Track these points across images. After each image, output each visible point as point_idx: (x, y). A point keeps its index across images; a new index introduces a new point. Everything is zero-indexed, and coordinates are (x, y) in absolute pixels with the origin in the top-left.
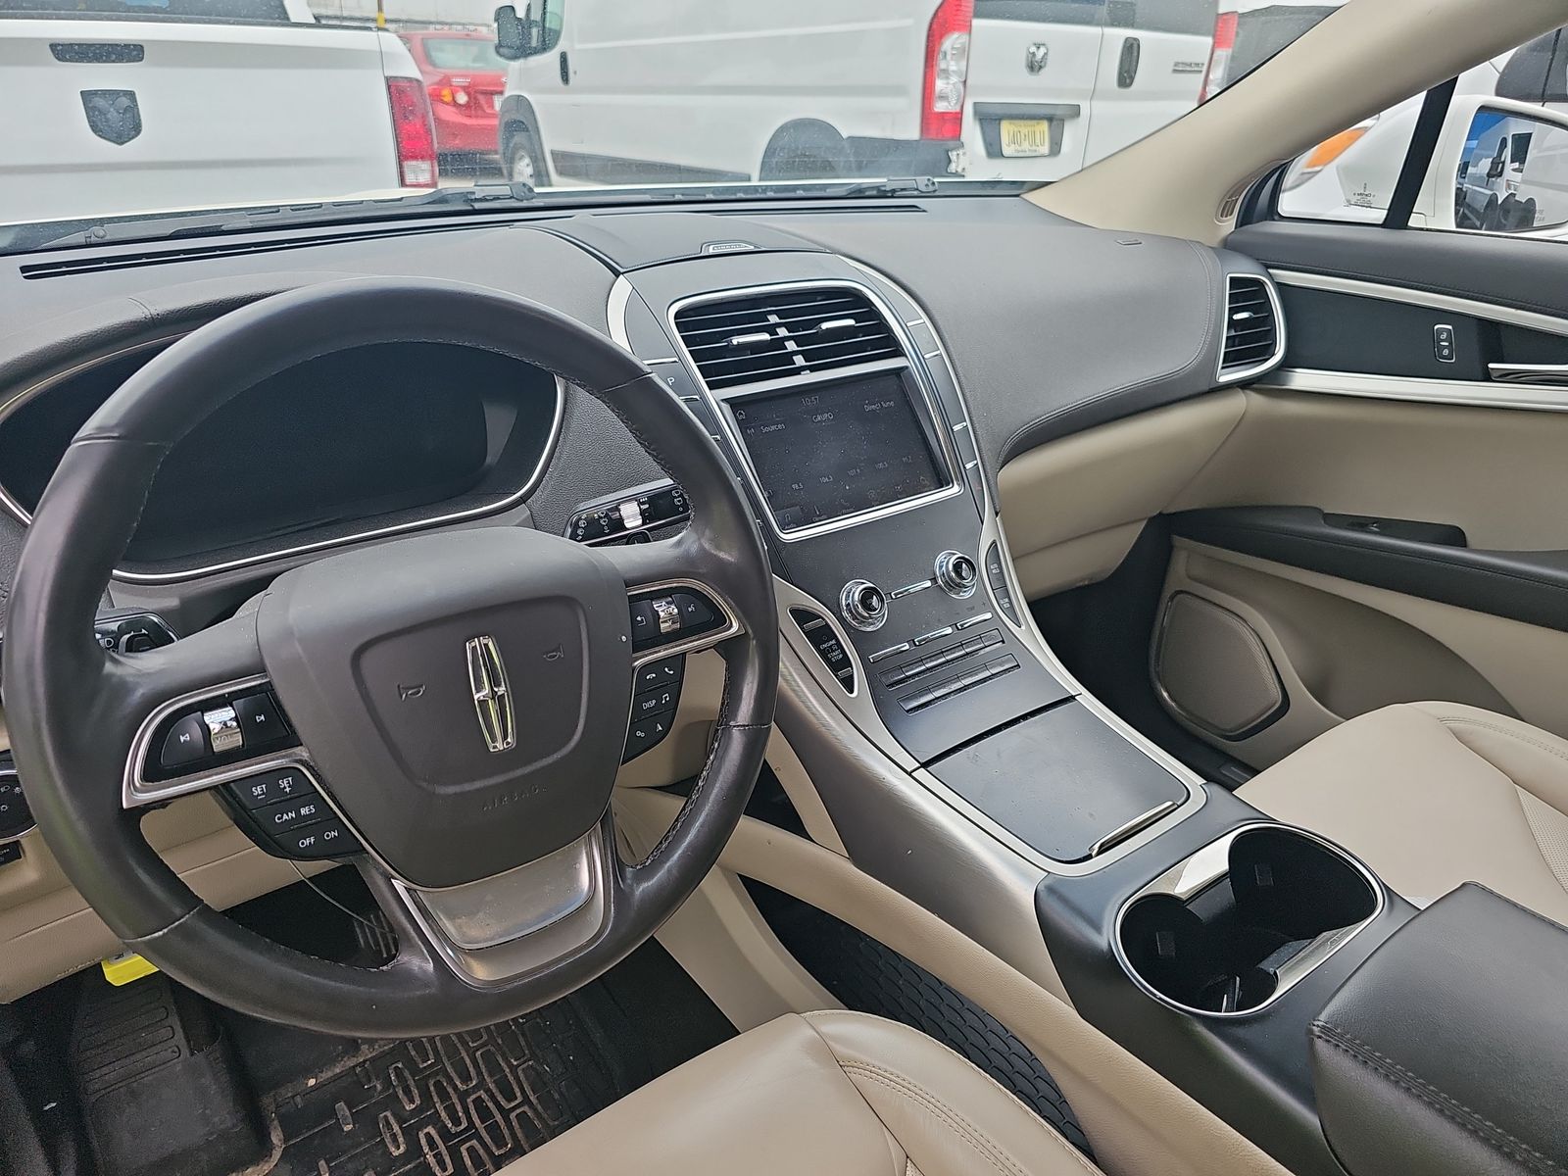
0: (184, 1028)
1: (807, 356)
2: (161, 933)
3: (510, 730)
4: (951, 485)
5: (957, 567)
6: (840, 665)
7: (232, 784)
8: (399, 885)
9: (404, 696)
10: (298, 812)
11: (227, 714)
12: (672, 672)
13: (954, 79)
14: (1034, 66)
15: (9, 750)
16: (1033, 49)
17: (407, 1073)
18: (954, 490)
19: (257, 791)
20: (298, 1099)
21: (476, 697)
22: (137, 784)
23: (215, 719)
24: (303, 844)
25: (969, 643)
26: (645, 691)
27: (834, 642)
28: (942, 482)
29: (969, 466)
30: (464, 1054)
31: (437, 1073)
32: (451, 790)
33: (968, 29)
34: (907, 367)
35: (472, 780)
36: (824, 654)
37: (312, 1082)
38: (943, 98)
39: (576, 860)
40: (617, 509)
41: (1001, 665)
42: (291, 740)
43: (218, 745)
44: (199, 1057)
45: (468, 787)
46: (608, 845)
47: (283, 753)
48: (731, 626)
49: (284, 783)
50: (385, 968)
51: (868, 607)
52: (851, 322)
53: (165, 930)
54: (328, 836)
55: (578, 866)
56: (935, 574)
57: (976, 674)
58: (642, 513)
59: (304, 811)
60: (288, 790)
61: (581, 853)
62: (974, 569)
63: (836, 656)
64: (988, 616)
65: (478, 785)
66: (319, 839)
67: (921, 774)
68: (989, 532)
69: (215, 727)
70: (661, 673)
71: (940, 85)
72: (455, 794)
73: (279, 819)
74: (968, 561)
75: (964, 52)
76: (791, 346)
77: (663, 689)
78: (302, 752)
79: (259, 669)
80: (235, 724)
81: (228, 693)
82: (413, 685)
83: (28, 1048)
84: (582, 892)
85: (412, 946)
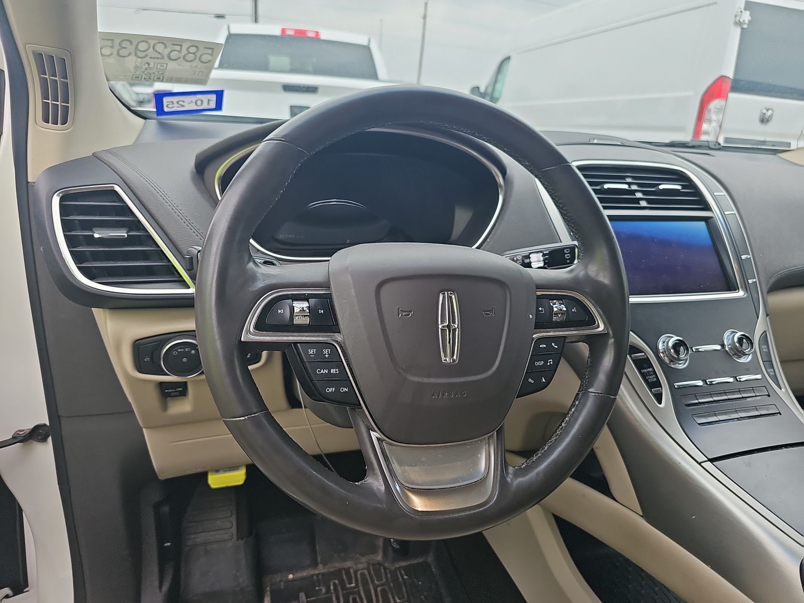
0: (237, 525)
1: (649, 201)
2: (243, 418)
3: (456, 352)
4: (737, 291)
5: (740, 340)
6: (654, 384)
7: (298, 344)
8: (374, 435)
9: (400, 315)
10: (329, 371)
11: (305, 305)
12: (556, 347)
13: (714, 124)
14: (764, 120)
15: (195, 331)
16: (764, 111)
17: (339, 588)
18: (741, 294)
19: (311, 352)
20: (282, 584)
21: (440, 327)
22: (251, 330)
23: (298, 306)
24: (328, 390)
25: (745, 391)
26: (537, 354)
27: (651, 369)
28: (732, 287)
29: (750, 281)
30: (371, 586)
31: (354, 593)
32: (416, 379)
33: (726, 98)
34: (712, 217)
35: (429, 376)
36: (644, 376)
37: (291, 576)
38: (706, 133)
39: (478, 451)
40: (528, 257)
41: (767, 410)
42: (334, 327)
43: (297, 321)
44: (241, 542)
45: (426, 380)
46: (500, 447)
47: (329, 334)
48: (598, 327)
49: (326, 352)
50: (357, 483)
51: (677, 352)
52: (679, 187)
53: (246, 417)
54: (342, 390)
55: (479, 455)
56: (723, 342)
57: (749, 412)
58: (544, 260)
59: (333, 371)
60: (327, 356)
61: (483, 448)
62: (752, 344)
63: (652, 378)
64: (759, 376)
65: (432, 380)
66: (337, 390)
67: (708, 465)
68: (761, 326)
69: (297, 310)
70: (549, 346)
71: (705, 126)
72: (418, 382)
73: (319, 371)
74: (747, 338)
75: (722, 110)
76: (639, 195)
77: (549, 356)
78: (339, 337)
79: (326, 285)
80: (308, 311)
81: (308, 294)
82: (406, 310)
83: (166, 509)
84: (480, 472)
85: (374, 474)
